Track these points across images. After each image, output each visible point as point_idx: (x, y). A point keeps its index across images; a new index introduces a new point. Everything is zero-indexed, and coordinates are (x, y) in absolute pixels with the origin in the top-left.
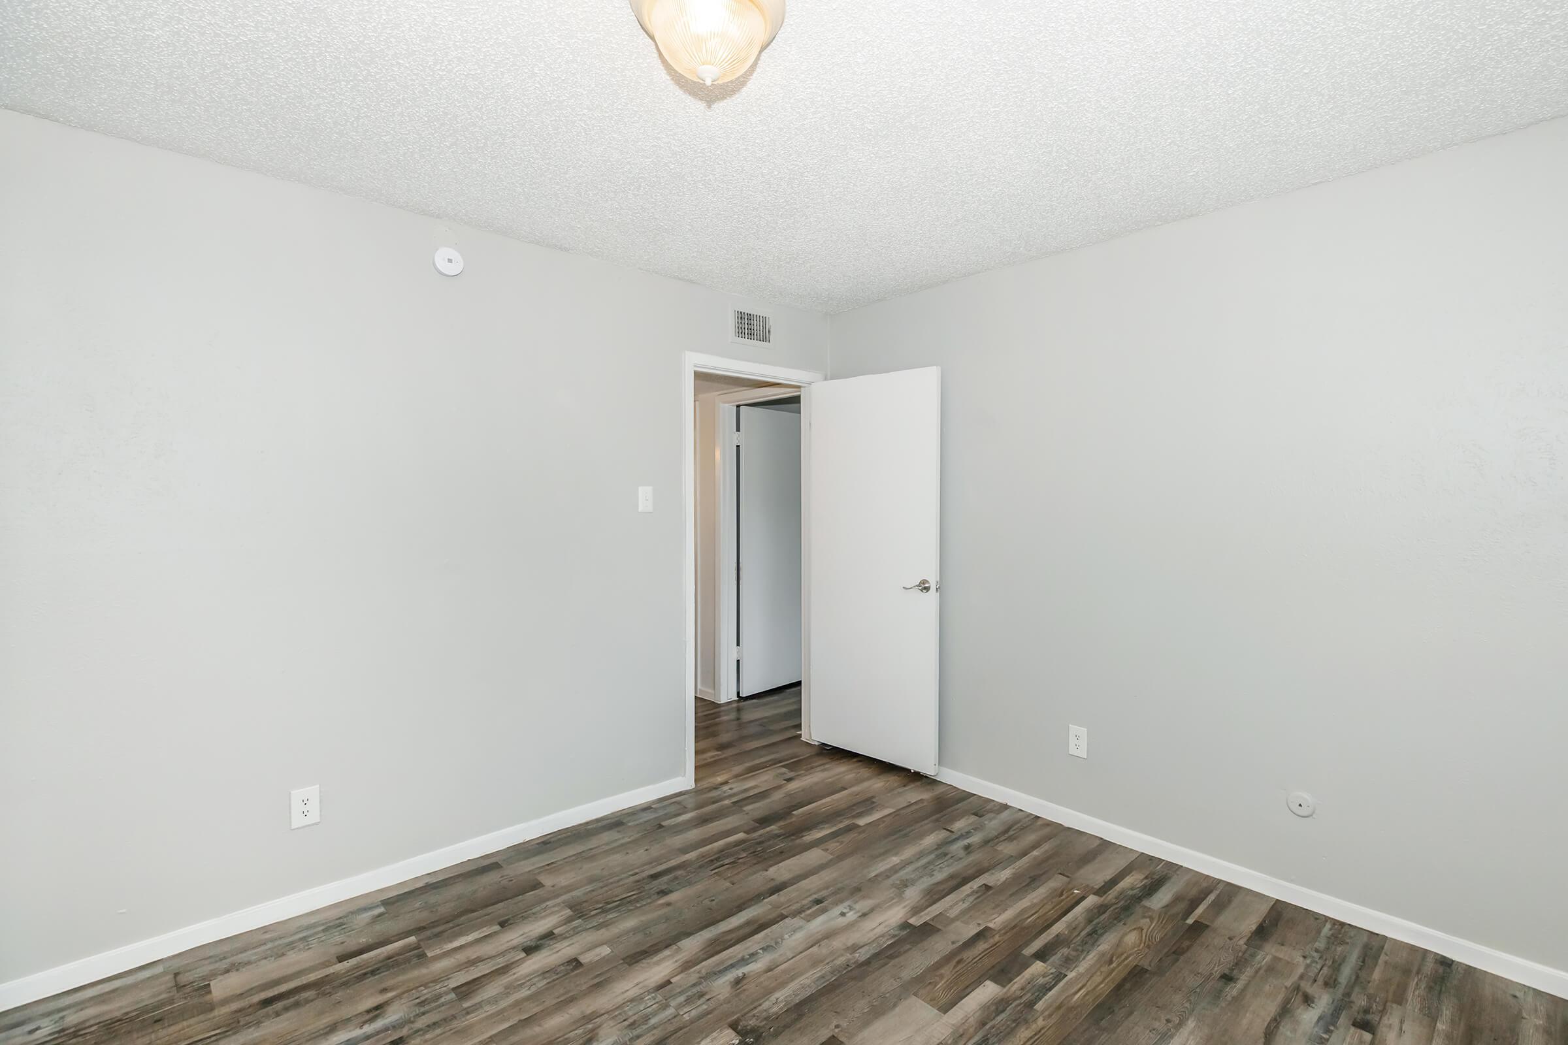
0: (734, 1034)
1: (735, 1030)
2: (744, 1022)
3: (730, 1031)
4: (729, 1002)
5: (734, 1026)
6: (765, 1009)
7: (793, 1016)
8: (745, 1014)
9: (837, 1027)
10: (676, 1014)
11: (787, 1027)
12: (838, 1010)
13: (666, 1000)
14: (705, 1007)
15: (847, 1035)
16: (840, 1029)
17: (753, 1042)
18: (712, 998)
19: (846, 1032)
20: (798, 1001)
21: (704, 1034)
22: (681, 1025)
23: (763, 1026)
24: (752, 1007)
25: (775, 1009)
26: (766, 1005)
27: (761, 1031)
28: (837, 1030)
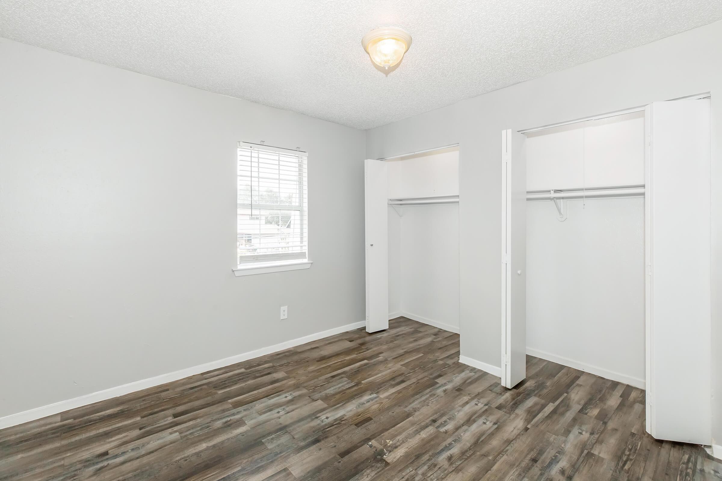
0: (386, 460)
1: (386, 462)
2: (382, 465)
3: (388, 461)
4: (392, 476)
5: (387, 464)
6: (373, 472)
7: (360, 467)
8: (383, 469)
9: (340, 462)
10: (416, 470)
11: (363, 462)
12: (337, 470)
13: (425, 478)
14: (404, 474)
15: (336, 458)
16: (339, 461)
17: (377, 456)
18: (401, 479)
19: (336, 459)
20: (357, 475)
21: (400, 460)
22: (412, 465)
23: (373, 463)
24: (380, 473)
25: (368, 471)
26: (373, 474)
27: (374, 461)
28: (340, 460)
